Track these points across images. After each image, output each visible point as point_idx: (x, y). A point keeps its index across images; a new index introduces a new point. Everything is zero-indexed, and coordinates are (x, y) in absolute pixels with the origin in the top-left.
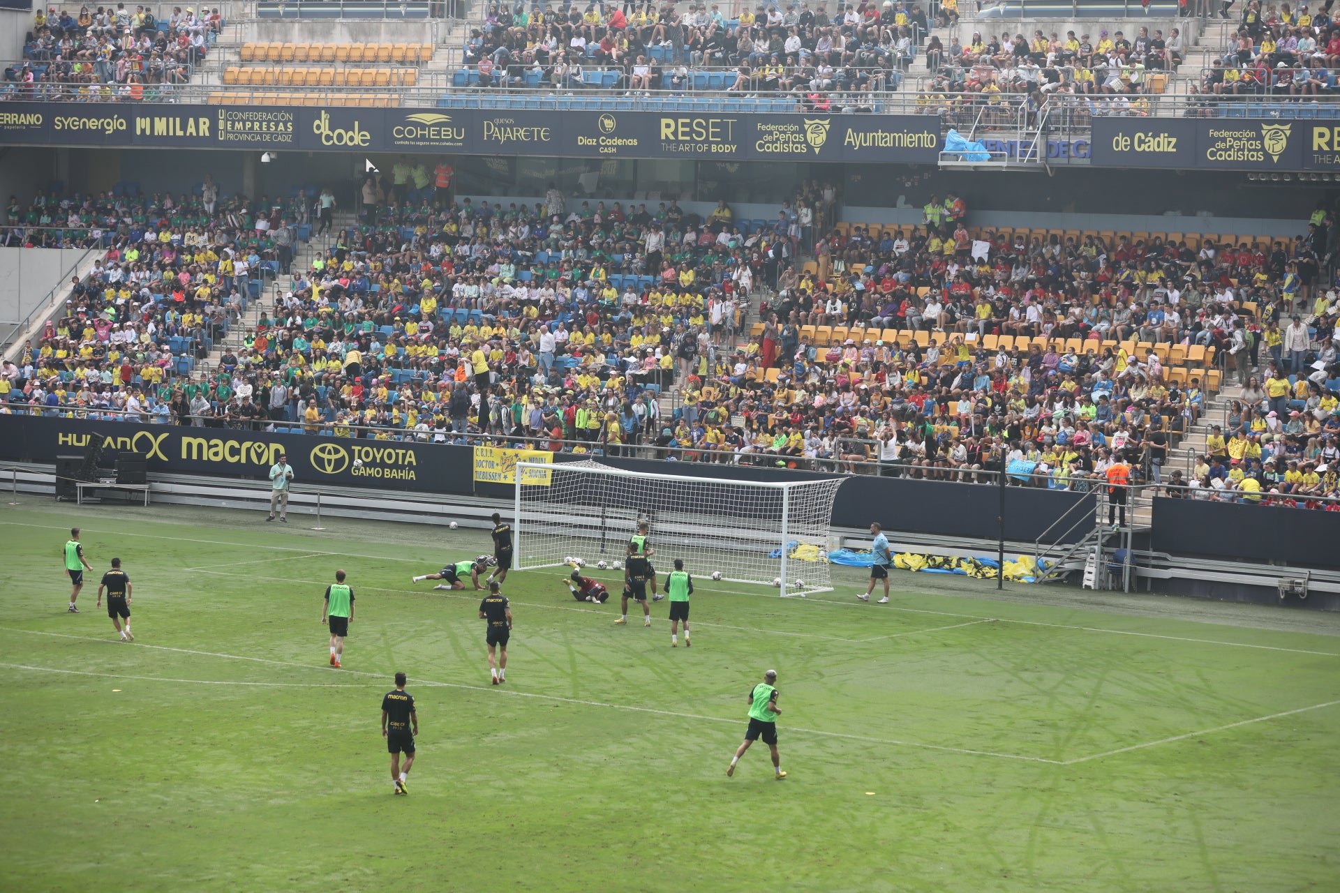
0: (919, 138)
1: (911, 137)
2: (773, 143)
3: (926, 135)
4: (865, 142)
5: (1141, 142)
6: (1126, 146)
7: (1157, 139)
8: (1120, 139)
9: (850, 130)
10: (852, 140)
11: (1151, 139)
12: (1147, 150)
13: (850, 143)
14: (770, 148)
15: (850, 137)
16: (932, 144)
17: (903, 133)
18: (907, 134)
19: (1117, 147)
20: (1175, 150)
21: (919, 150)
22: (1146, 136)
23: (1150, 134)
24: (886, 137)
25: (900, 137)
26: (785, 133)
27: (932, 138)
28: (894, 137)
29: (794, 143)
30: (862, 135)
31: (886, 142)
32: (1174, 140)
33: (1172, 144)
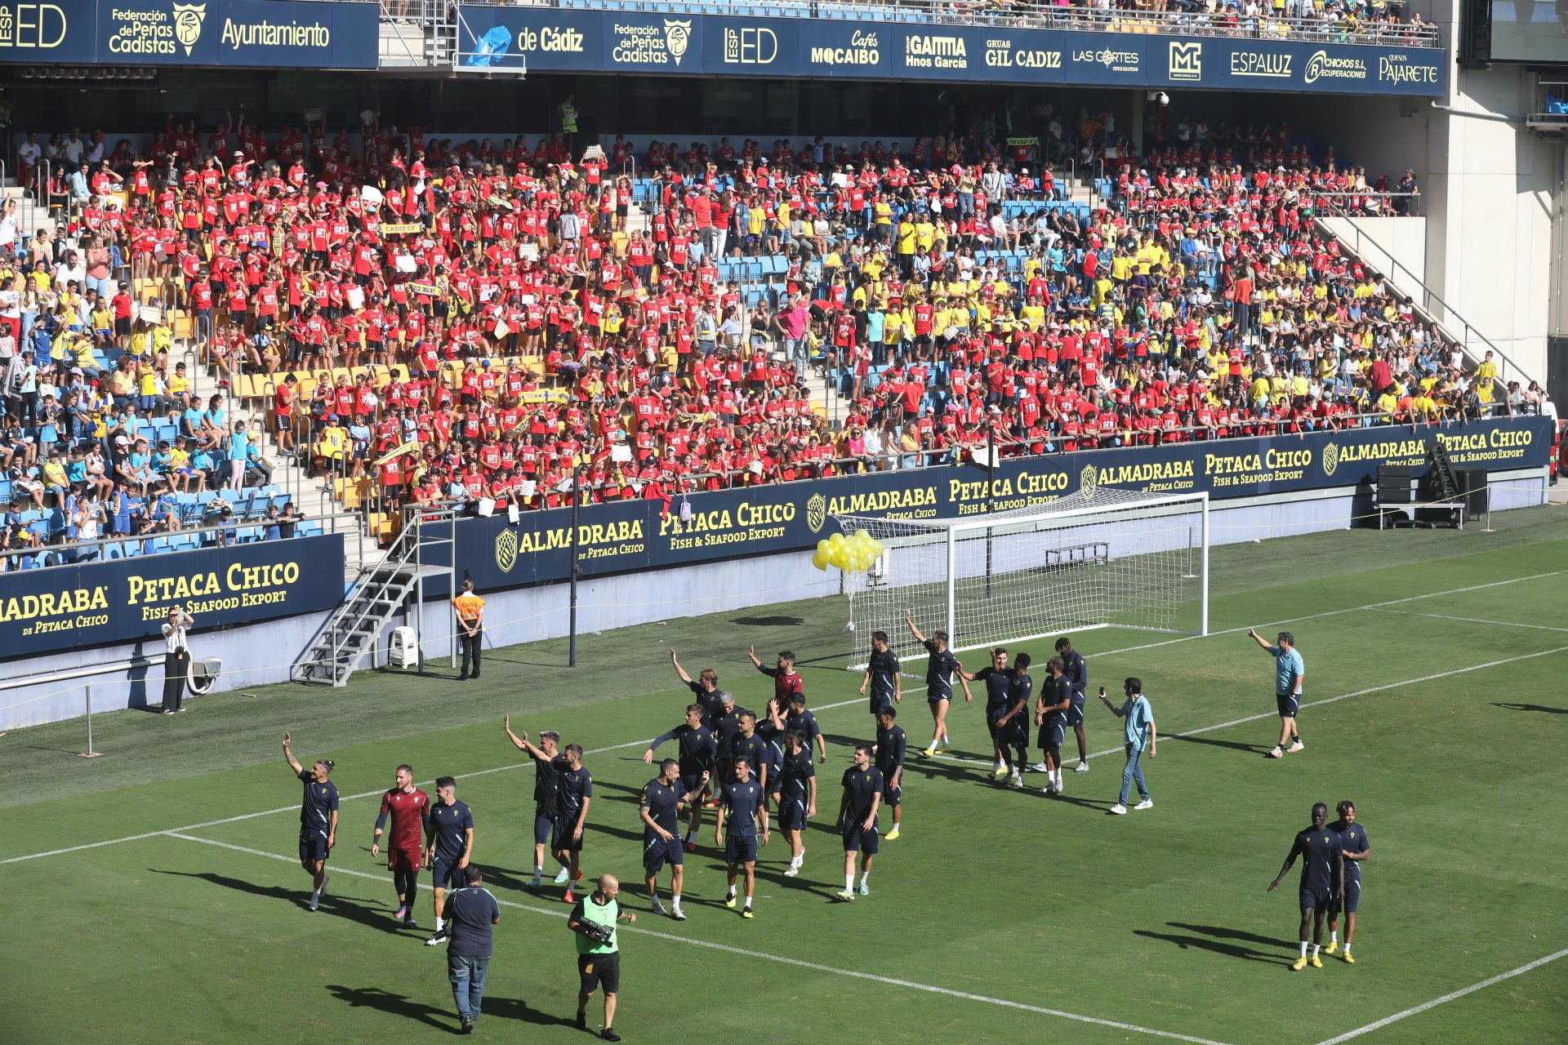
0: (310, 32)
1: (301, 32)
2: (132, 38)
3: (317, 28)
4: (247, 39)
5: (548, 39)
6: (532, 44)
7: (564, 35)
8: (526, 35)
9: (228, 21)
10: (231, 35)
11: (558, 35)
12: (555, 49)
13: (228, 39)
14: (128, 47)
15: (228, 32)
16: (324, 41)
17: (292, 26)
18: (297, 26)
19: (523, 45)
20: (581, 49)
21: (310, 49)
22: (553, 32)
23: (557, 29)
24: (272, 31)
25: (288, 31)
26: (148, 23)
27: (324, 32)
28: (282, 31)
29: (159, 39)
30: (243, 27)
31: (271, 39)
32: (580, 37)
33: (579, 42)
